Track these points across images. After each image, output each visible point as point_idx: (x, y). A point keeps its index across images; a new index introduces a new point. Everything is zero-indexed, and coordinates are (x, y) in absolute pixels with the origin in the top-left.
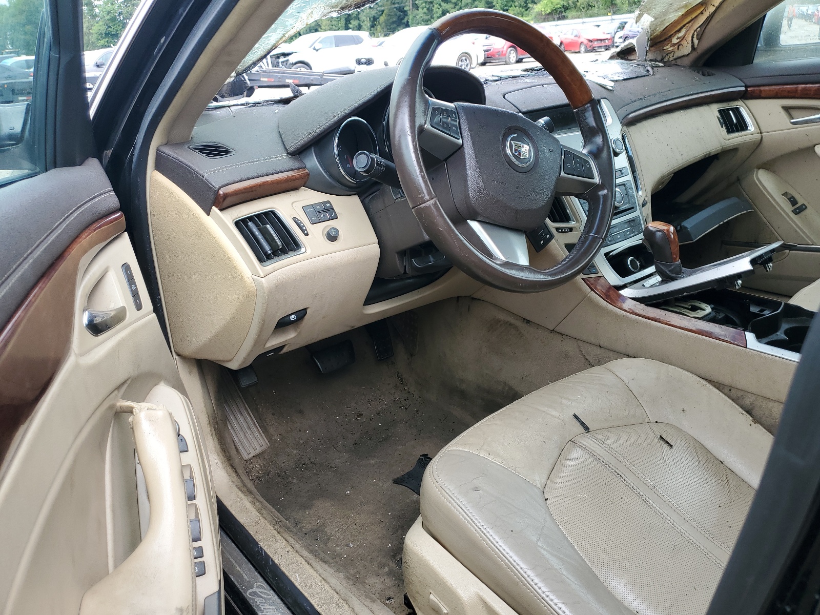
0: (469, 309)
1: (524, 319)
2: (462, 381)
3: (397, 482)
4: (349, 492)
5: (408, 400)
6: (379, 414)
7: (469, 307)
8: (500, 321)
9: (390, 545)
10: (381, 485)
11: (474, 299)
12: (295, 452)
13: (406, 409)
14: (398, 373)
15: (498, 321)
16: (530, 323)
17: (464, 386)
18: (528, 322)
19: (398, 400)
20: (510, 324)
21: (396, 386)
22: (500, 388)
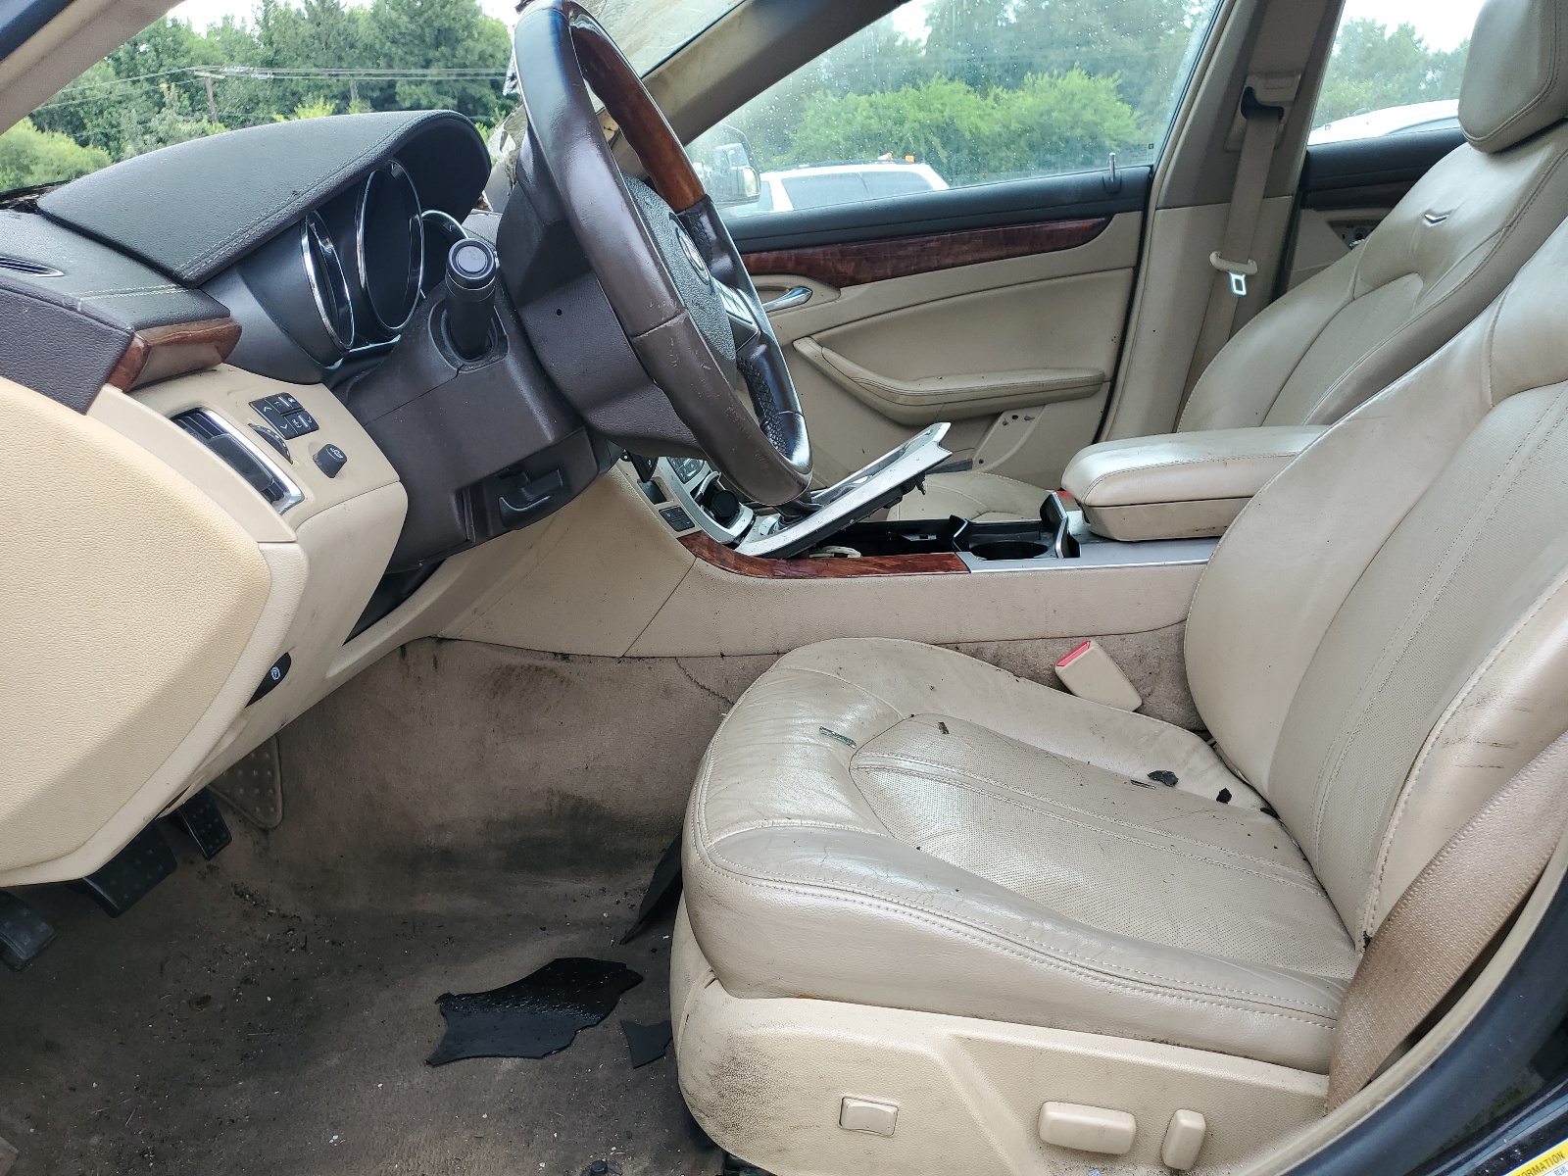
0: (435, 664)
1: (555, 654)
2: (442, 827)
3: (435, 1061)
4: (335, 1137)
5: (293, 930)
6: (246, 981)
7: (435, 659)
8: (513, 670)
9: (542, 1165)
10: (406, 1084)
11: (441, 640)
12: (95, 1140)
13: (304, 948)
14: (236, 887)
15: (510, 669)
16: (570, 657)
17: (447, 838)
18: (565, 657)
19: (270, 940)
20: (537, 669)
21: (246, 915)
22: (541, 805)
